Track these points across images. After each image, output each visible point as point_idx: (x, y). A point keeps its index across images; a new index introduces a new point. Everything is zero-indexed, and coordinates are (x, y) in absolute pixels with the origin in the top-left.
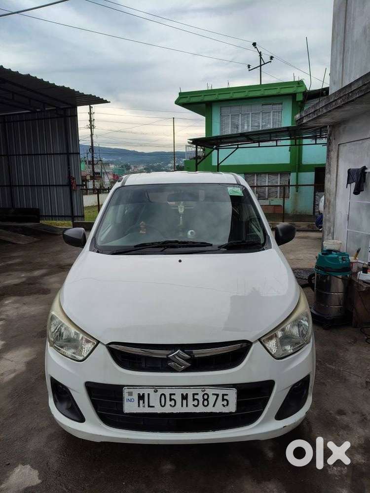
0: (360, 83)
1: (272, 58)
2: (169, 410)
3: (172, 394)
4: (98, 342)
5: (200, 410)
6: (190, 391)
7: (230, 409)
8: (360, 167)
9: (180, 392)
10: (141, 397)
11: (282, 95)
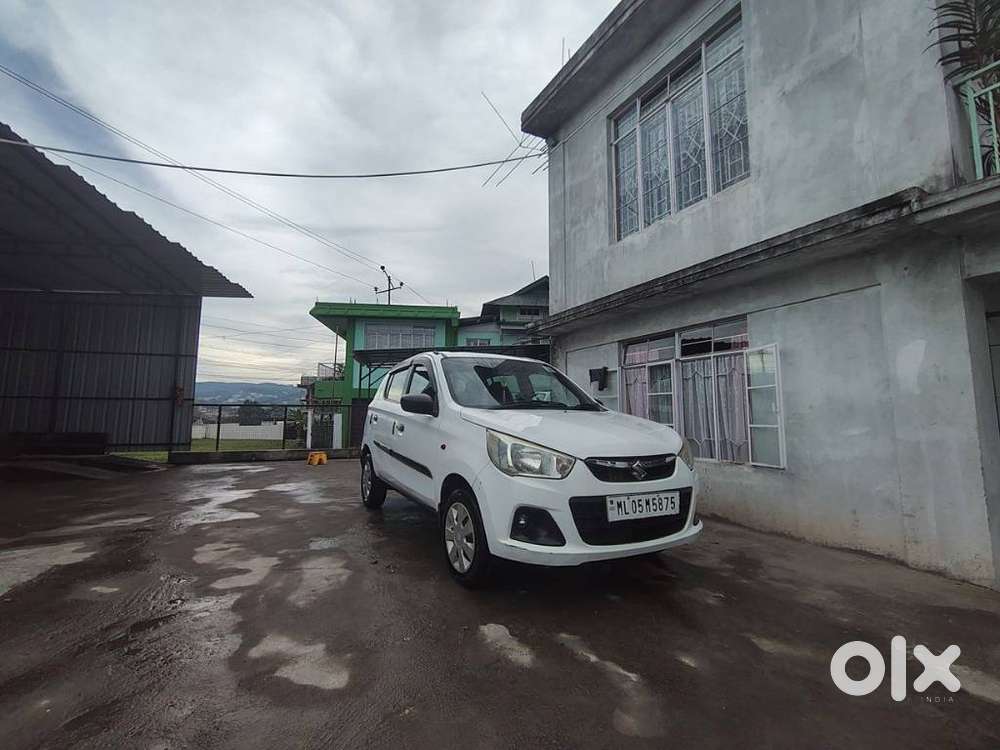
1: (402, 284)
2: (638, 516)
3: (640, 500)
4: (575, 458)
5: (658, 513)
6: (651, 497)
7: (676, 511)
8: (601, 367)
9: (644, 498)
10: (619, 505)
11: (438, 319)
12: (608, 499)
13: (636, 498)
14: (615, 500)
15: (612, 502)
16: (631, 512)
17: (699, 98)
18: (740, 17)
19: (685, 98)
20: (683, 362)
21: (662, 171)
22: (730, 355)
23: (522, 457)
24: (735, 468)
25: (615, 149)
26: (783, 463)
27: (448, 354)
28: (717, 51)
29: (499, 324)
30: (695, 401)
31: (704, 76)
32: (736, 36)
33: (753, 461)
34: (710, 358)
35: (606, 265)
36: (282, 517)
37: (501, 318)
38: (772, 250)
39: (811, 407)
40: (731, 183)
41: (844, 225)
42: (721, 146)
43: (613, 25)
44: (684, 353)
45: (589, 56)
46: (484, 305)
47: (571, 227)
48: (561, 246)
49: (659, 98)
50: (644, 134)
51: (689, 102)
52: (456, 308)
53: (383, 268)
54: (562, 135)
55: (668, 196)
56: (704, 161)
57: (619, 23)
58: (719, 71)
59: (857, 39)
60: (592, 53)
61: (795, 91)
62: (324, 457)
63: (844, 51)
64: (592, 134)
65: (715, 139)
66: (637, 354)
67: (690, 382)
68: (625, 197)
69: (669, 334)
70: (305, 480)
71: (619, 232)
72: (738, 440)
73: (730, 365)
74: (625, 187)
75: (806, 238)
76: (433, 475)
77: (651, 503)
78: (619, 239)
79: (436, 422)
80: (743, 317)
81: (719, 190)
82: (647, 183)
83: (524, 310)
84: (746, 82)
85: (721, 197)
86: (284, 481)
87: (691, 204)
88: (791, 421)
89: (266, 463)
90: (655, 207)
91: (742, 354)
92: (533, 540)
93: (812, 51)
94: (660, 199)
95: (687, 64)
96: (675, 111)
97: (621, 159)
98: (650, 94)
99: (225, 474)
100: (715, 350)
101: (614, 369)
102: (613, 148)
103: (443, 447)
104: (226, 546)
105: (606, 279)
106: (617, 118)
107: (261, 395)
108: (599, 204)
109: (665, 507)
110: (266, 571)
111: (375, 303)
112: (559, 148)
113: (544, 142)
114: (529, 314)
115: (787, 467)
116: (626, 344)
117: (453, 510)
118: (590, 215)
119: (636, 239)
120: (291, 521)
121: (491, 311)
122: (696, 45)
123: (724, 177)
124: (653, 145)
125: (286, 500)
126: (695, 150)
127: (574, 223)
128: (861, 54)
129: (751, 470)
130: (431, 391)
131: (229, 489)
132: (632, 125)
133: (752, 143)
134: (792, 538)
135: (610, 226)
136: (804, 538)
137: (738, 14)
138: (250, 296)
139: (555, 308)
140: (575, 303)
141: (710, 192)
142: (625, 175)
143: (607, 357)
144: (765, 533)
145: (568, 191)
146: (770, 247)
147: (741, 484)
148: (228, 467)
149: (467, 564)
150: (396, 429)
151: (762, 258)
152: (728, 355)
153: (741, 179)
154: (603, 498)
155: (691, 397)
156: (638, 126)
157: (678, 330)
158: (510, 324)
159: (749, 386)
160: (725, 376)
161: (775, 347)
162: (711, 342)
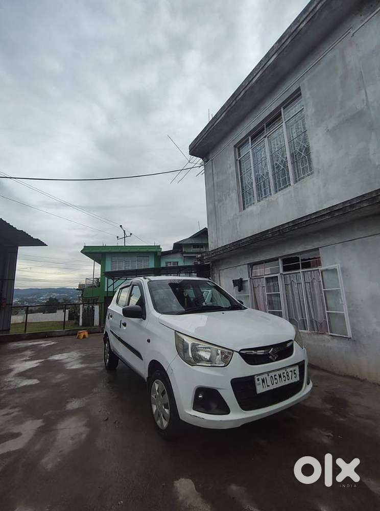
1: (131, 234)
2: (275, 386)
3: (275, 375)
4: (233, 351)
5: (287, 382)
6: (281, 372)
7: (298, 379)
8: (238, 279)
9: (277, 373)
10: (263, 381)
11: (149, 252)
12: (256, 378)
13: (272, 374)
14: (261, 377)
15: (258, 380)
16: (270, 384)
17: (282, 135)
18: (300, 94)
19: (275, 135)
20: (284, 275)
21: (265, 173)
22: (311, 271)
23: (198, 351)
24: (320, 336)
25: (239, 163)
26: (350, 335)
27: (152, 278)
28: (289, 111)
29: (183, 253)
30: (293, 298)
31: (284, 124)
32: (299, 103)
33: (331, 332)
34: (299, 272)
35: (238, 223)
36: (54, 381)
37: (183, 250)
38: (332, 213)
39: (362, 301)
40: (303, 178)
41: (374, 198)
42: (296, 159)
43: (235, 99)
44: (284, 270)
45: (222, 116)
46: (174, 244)
47: (219, 203)
48: (213, 213)
49: (260, 136)
50: (254, 154)
51: (276, 138)
52: (159, 246)
53: (121, 226)
54: (211, 155)
55: (269, 185)
56: (288, 167)
57: (238, 99)
58: (292, 121)
59: (365, 102)
60: (224, 114)
61: (334, 129)
62: (86, 334)
63: (359, 107)
64: (227, 155)
65: (292, 155)
66: (259, 271)
67: (289, 286)
68: (246, 187)
69: (276, 259)
70: (73, 350)
71: (244, 205)
72: (320, 319)
73: (311, 276)
74: (246, 181)
75: (352, 206)
76: (143, 359)
77: (282, 377)
78: (244, 209)
79: (145, 323)
80: (317, 249)
81: (296, 181)
82: (257, 179)
83: (195, 246)
84: (306, 126)
85: (298, 185)
86: (61, 351)
87: (282, 189)
88: (351, 309)
89: (54, 338)
90: (263, 192)
91: (318, 270)
92: (208, 411)
93: (341, 108)
94: (264, 187)
95: (274, 118)
96: (270, 142)
97: (242, 168)
98: (256, 134)
99: (27, 348)
100: (302, 268)
101: (246, 279)
102: (238, 162)
103: (149, 341)
104: (11, 411)
105: (239, 230)
106: (239, 146)
107: (58, 295)
108: (232, 192)
109: (290, 378)
110: (32, 433)
111: (116, 245)
112: (210, 163)
113: (201, 160)
114: (198, 248)
115: (351, 337)
116: (251, 265)
117: (156, 384)
118: (228, 196)
119: (253, 209)
120: (58, 385)
121: (178, 247)
122: (279, 108)
123: (299, 174)
124: (259, 160)
125: (59, 366)
126: (282, 161)
127: (220, 201)
128: (368, 108)
129: (329, 338)
130: (141, 302)
131: (26, 361)
132: (248, 149)
133: (313, 156)
134: (359, 379)
135: (239, 202)
136: (366, 379)
137: (299, 92)
138: (45, 245)
139: (212, 246)
140: (223, 243)
141: (292, 183)
142: (245, 176)
143: (242, 272)
144: (341, 376)
145: (215, 185)
146: (331, 211)
147: (324, 346)
148: (30, 344)
149: (165, 424)
150: (122, 325)
151: (327, 217)
152: (309, 271)
153: (308, 175)
154: (252, 378)
155: (291, 295)
156: (250, 150)
157: (280, 257)
158: (188, 253)
159: (324, 288)
160: (309, 282)
161: (337, 266)
162: (299, 264)
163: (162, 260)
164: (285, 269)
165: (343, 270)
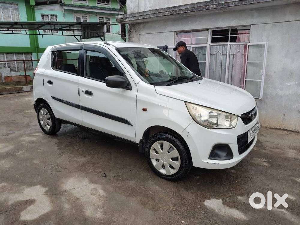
0: (202, 5)
4: (237, 116)
10: (250, 135)
12: (248, 133)
20: (211, 46)
26: (261, 97)
29: (62, 5)
34: (227, 45)
39: (275, 72)
44: (212, 42)
66: (184, 39)
69: (205, 30)
73: (236, 49)
76: (133, 125)
80: (249, 26)
91: (246, 44)
100: (230, 41)
101: (171, 47)
103: (145, 110)
109: (257, 130)
116: (178, 33)
143: (167, 39)
150: (81, 93)
152: (236, 45)
157: (211, 29)
158: (69, 6)
159: (247, 61)
160: (234, 55)
161: (265, 43)
162: (228, 37)
163: (36, 11)
164: (213, 40)
165: (269, 47)
